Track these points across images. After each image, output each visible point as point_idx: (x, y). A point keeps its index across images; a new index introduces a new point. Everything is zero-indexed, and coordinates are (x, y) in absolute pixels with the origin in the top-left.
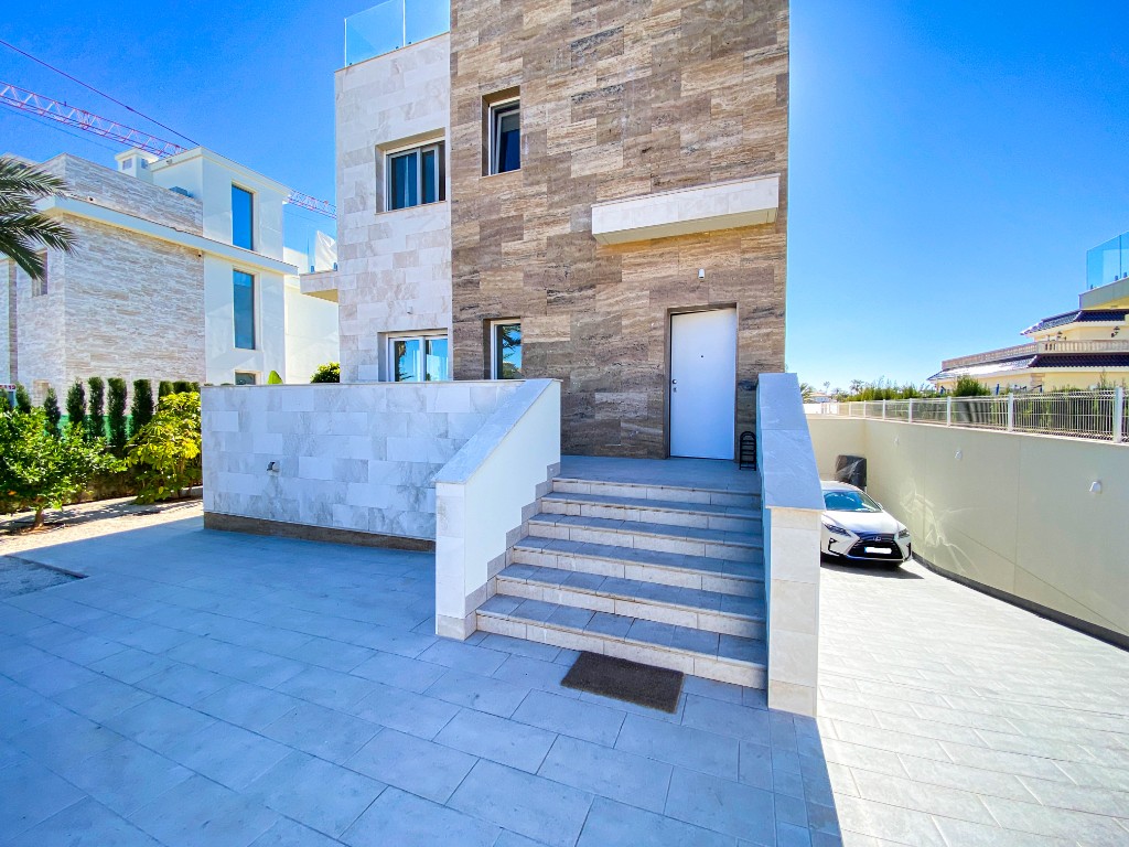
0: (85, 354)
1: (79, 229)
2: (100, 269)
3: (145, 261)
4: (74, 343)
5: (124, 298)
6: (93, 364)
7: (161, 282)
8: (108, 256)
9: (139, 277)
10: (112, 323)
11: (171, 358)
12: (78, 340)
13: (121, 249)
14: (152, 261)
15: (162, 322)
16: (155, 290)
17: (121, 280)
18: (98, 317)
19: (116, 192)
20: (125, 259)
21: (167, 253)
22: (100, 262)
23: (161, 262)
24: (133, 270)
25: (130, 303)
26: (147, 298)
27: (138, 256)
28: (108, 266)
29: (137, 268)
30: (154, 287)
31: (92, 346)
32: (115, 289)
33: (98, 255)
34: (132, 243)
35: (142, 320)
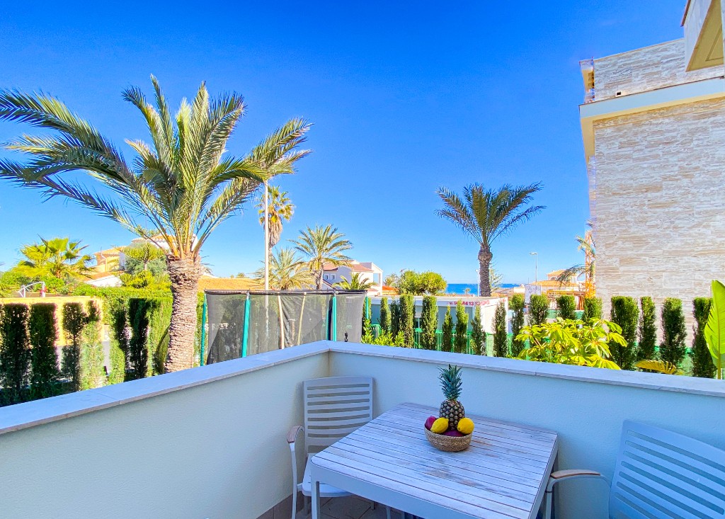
0: (614, 259)
1: (609, 131)
2: (630, 163)
3: (683, 136)
4: (604, 249)
5: (657, 188)
6: (622, 269)
7: (707, 155)
8: (639, 147)
9: (675, 159)
10: (643, 221)
11: (716, 252)
12: (608, 246)
13: (654, 133)
14: (692, 132)
15: (705, 207)
16: (696, 168)
17: (654, 169)
18: (628, 218)
19: (647, 71)
20: (657, 144)
21: (714, 114)
22: (628, 157)
23: (705, 130)
24: (669, 153)
25: (664, 192)
26: (685, 181)
27: (674, 134)
28: (638, 159)
29: (673, 148)
30: (695, 164)
31: (622, 249)
32: (645, 182)
33: (627, 151)
34: (667, 121)
35: (679, 209)
